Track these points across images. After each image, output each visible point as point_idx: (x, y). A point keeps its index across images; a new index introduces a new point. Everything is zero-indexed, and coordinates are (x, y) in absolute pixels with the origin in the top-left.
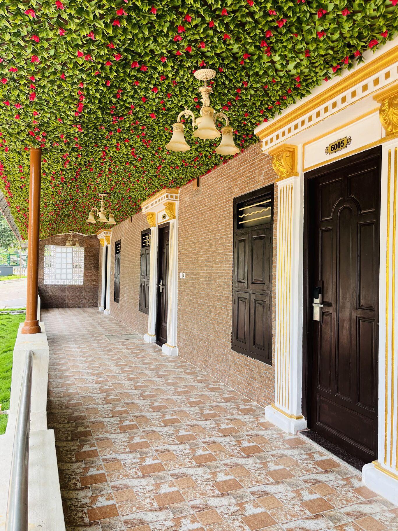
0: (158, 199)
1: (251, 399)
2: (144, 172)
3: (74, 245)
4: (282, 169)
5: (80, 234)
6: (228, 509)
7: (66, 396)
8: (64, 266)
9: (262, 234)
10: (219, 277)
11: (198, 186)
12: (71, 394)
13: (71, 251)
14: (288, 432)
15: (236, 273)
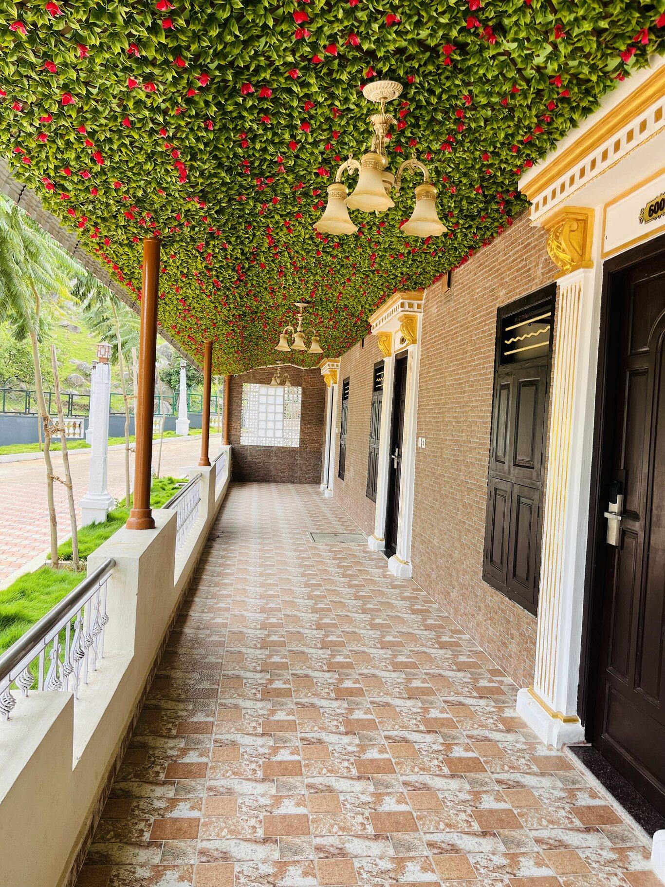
0: (391, 310)
1: (505, 671)
2: (354, 266)
3: (282, 383)
4: (562, 256)
5: (294, 366)
6: (490, 860)
7: (207, 628)
8: (271, 417)
9: (534, 376)
10: (471, 449)
11: (449, 285)
12: (218, 625)
13: (282, 394)
14: (546, 743)
15: (495, 444)
